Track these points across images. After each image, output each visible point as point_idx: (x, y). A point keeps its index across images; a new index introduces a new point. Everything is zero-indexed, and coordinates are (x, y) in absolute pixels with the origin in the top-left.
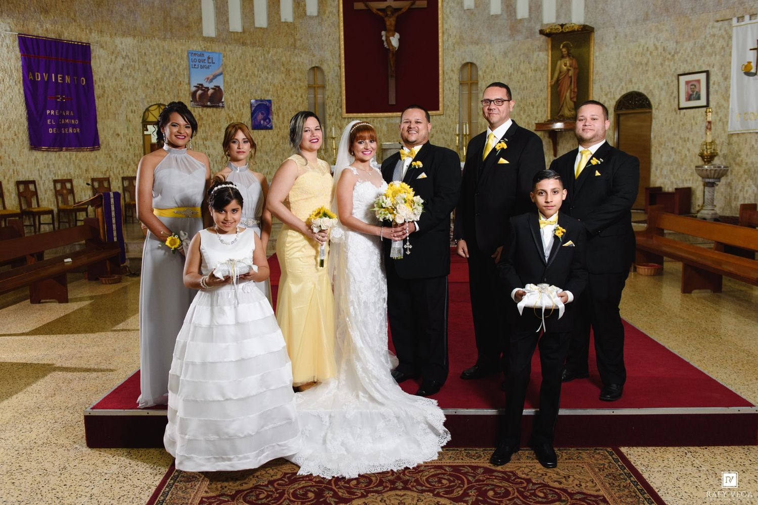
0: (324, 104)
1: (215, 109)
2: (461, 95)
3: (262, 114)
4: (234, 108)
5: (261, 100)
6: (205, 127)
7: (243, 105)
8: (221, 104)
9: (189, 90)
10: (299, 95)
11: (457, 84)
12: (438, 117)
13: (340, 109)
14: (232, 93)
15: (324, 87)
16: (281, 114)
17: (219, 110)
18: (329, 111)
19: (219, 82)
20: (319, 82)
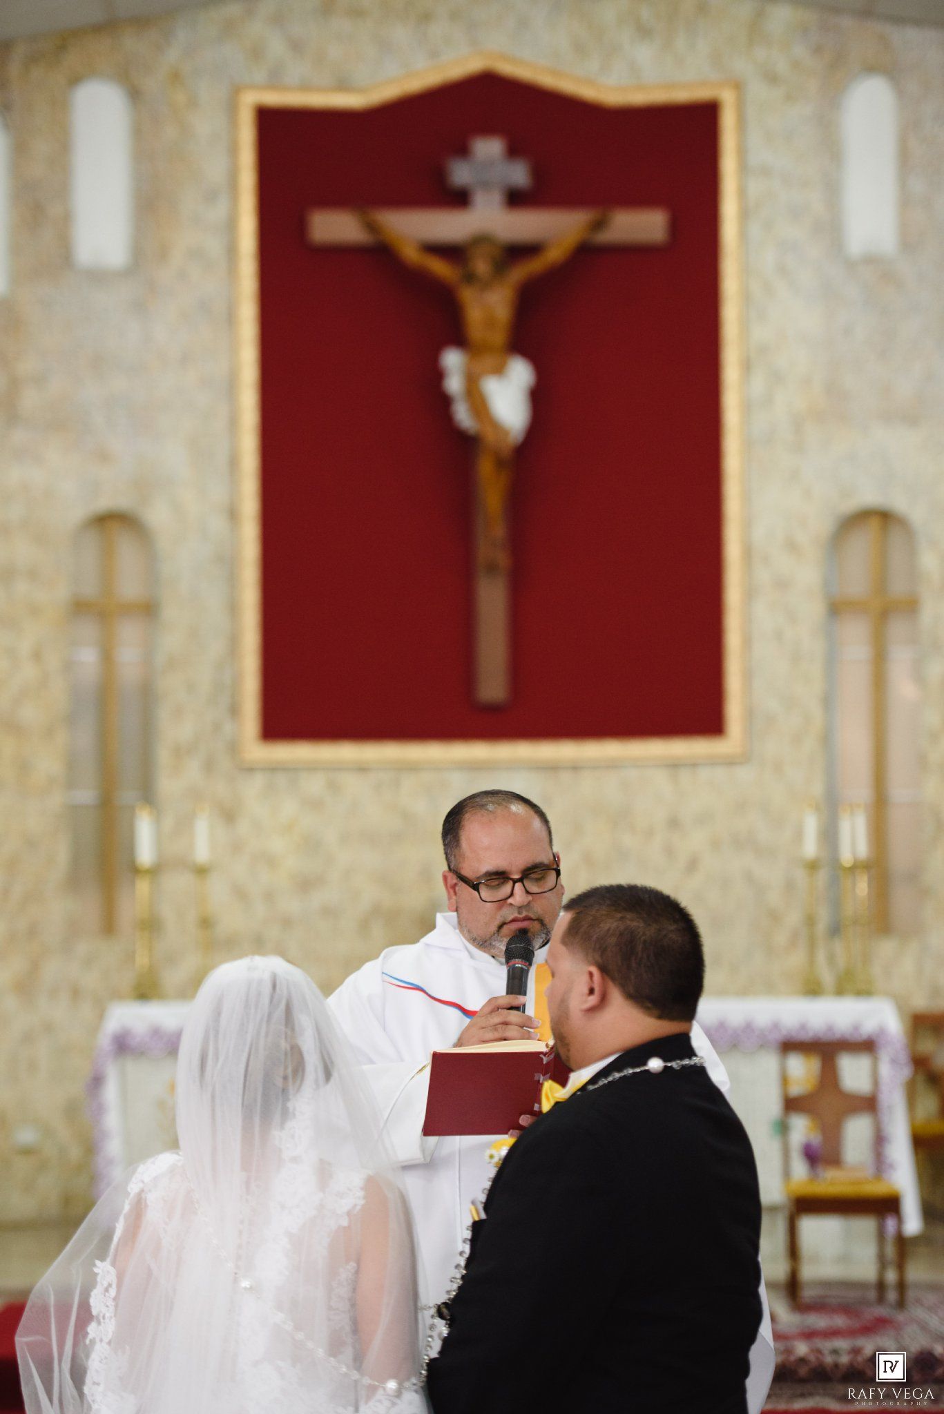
0: (147, 695)
2: (831, 661)
10: (25, 648)
11: (812, 609)
12: (720, 773)
13: (228, 727)
15: (148, 610)
18: (175, 731)
20: (129, 588)
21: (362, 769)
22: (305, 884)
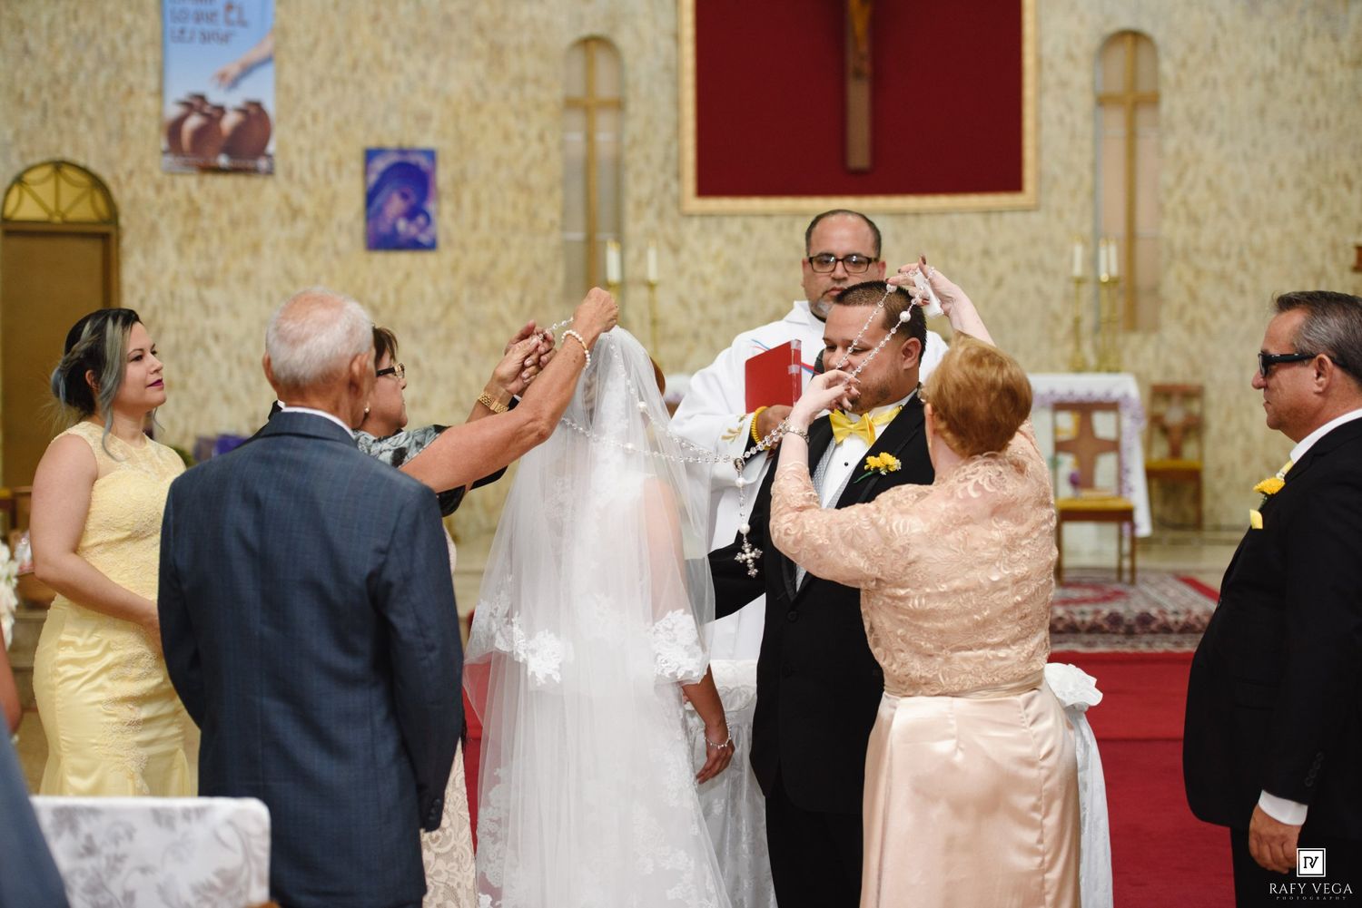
0: (618, 165)
1: (241, 180)
2: (1098, 139)
3: (405, 196)
4: (308, 176)
5: (402, 151)
6: (207, 240)
7: (339, 164)
8: (263, 164)
9: (160, 114)
10: (533, 132)
11: (1085, 102)
12: (1019, 217)
13: (674, 187)
14: (302, 126)
15: (619, 105)
16: (467, 199)
17: (256, 182)
18: (637, 189)
19: (260, 88)
20: (605, 90)
21: (768, 215)
22: (728, 297)
